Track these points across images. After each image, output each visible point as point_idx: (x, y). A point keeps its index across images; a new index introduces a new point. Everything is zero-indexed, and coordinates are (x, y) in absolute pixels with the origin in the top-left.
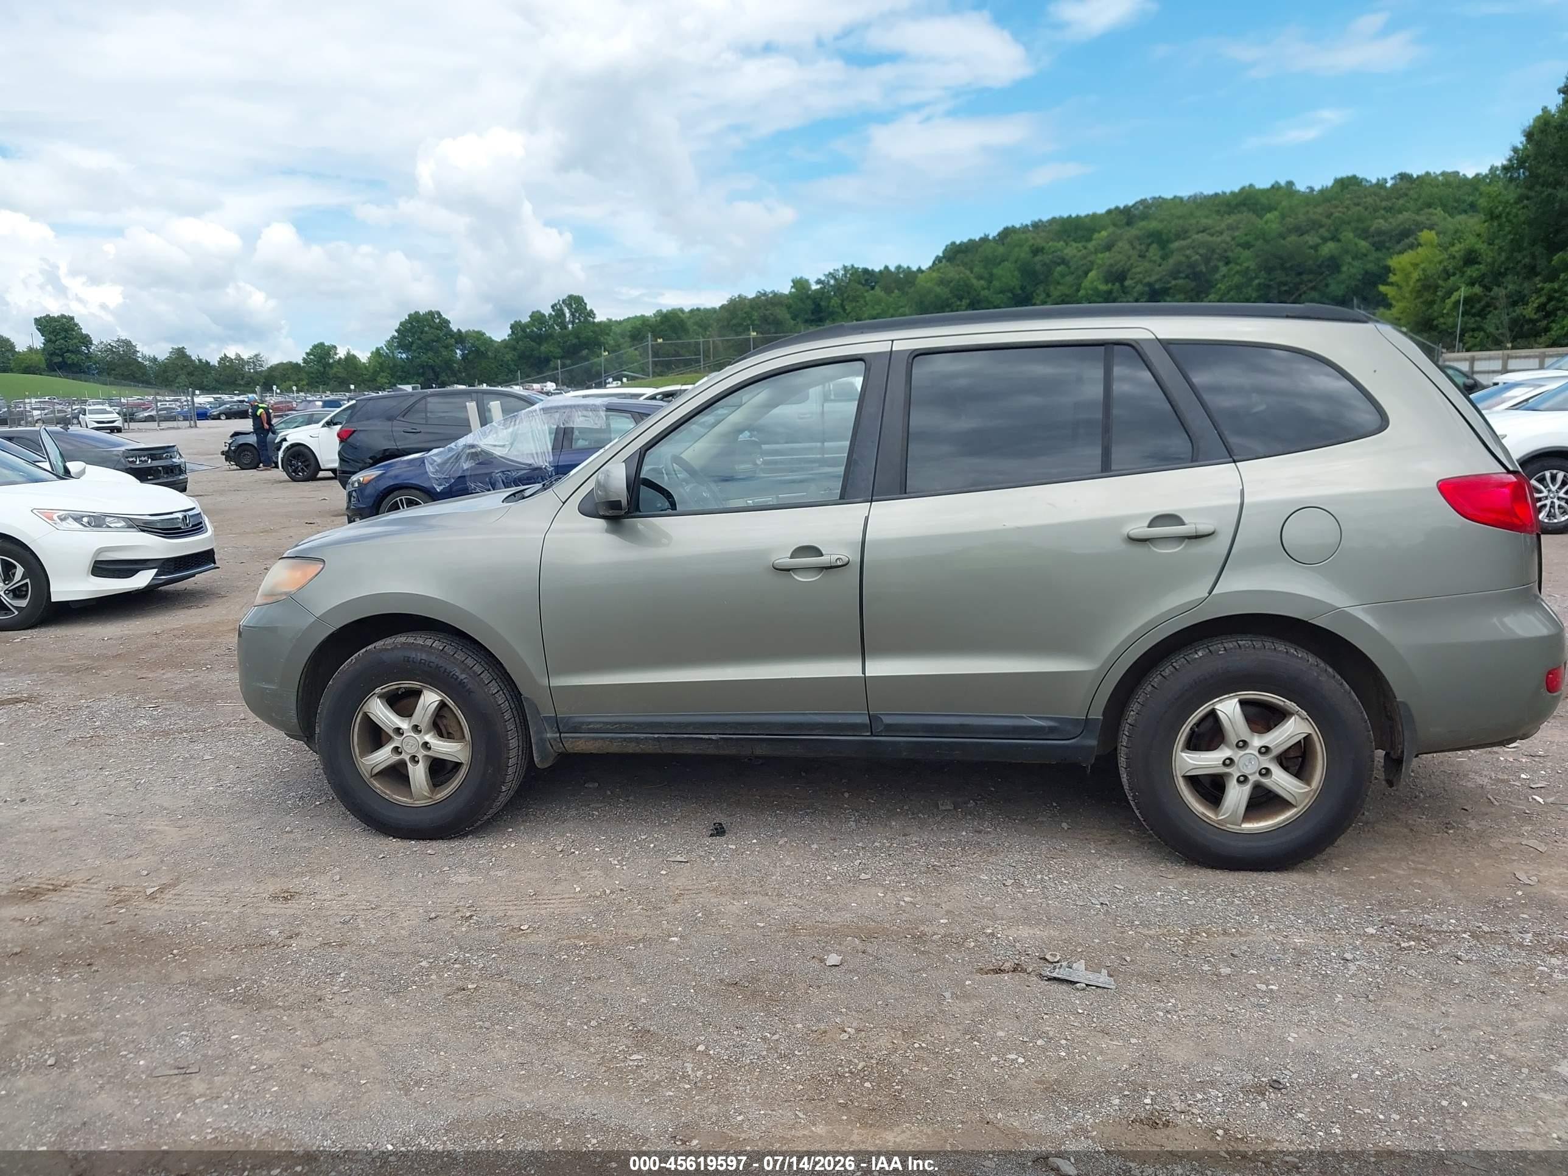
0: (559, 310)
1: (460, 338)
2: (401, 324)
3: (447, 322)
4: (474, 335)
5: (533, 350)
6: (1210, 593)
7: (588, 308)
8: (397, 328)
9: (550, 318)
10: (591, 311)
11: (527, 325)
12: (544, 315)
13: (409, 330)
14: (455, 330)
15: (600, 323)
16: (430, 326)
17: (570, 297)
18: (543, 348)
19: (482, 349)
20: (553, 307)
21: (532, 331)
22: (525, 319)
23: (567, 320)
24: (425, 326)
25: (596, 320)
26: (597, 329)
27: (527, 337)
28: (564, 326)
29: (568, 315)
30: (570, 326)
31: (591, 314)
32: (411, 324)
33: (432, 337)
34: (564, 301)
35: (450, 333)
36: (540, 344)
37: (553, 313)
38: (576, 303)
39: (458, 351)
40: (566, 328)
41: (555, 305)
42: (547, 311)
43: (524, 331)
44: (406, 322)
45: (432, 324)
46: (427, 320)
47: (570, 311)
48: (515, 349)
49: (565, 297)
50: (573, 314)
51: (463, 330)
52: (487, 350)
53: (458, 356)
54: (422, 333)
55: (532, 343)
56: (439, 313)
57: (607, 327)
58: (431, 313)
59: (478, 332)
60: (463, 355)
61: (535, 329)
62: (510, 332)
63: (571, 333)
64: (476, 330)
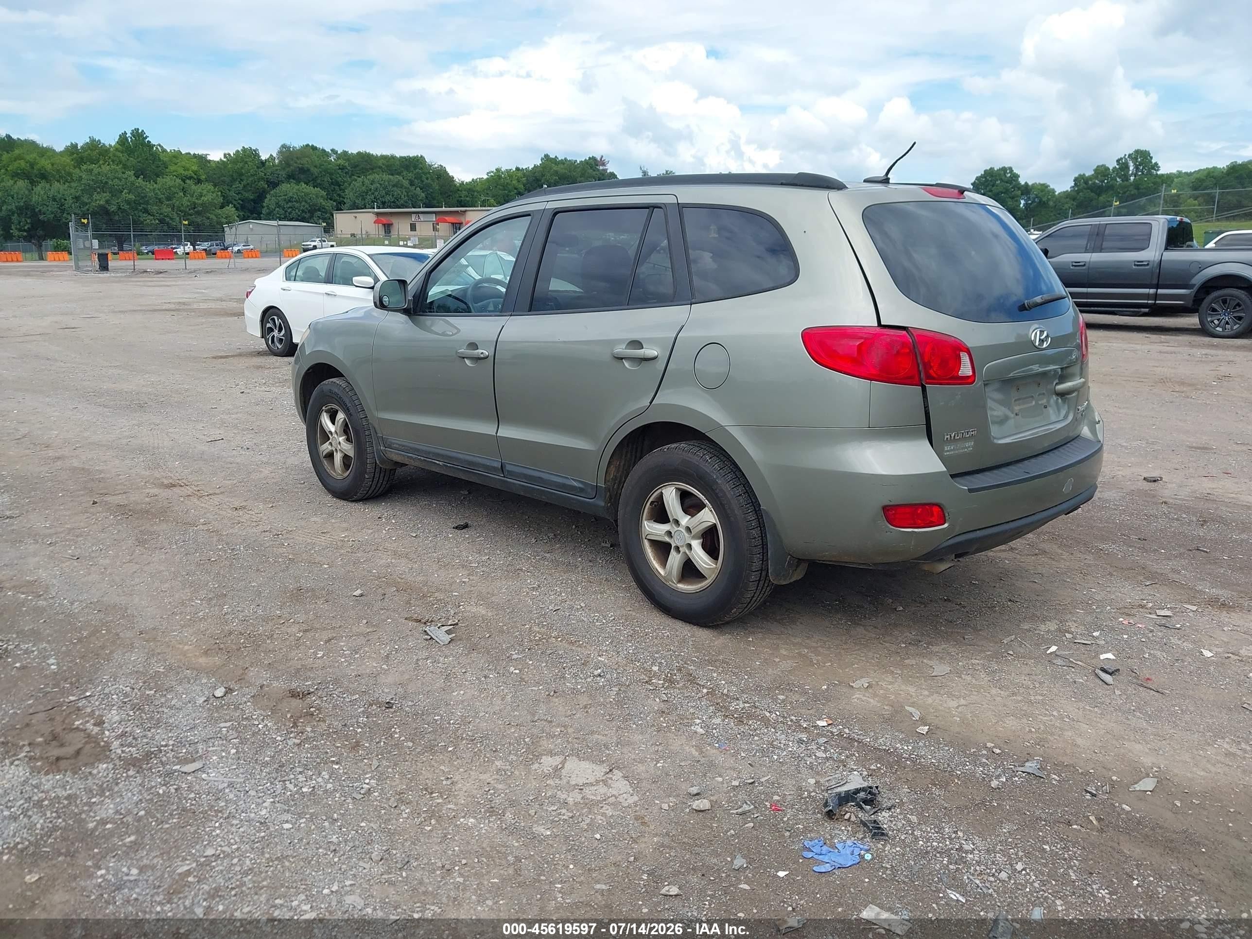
0: (1123, 163)
1: (1026, 190)
2: (977, 178)
3: (1017, 176)
4: (1039, 187)
5: (1091, 200)
6: (651, 403)
7: (1153, 161)
8: (973, 181)
9: (1114, 171)
10: (1156, 164)
11: (1090, 178)
12: (1109, 169)
13: (982, 184)
14: (1023, 183)
15: (1163, 175)
16: (1001, 180)
17: (1137, 152)
18: (1101, 198)
19: (1044, 199)
20: (1118, 161)
21: (1094, 183)
22: (1089, 173)
23: (1130, 172)
24: (997, 180)
25: (1159, 173)
26: (1158, 180)
27: (1088, 188)
28: (1126, 178)
29: (1131, 168)
30: (1132, 178)
31: (1156, 166)
32: (985, 178)
33: (1001, 189)
34: (1130, 155)
35: (1018, 186)
36: (1099, 195)
37: (1117, 167)
38: (1142, 158)
39: (1023, 202)
40: (1128, 179)
41: (1121, 159)
42: (1112, 165)
43: (1086, 182)
44: (982, 176)
45: (1003, 178)
46: (1000, 175)
47: (1135, 164)
48: (1074, 199)
49: (1131, 152)
50: (1137, 168)
51: (1030, 184)
52: (1049, 200)
53: (1022, 205)
54: (993, 186)
55: (1093, 194)
56: (1010, 169)
57: (1168, 179)
58: (1004, 169)
59: (1043, 185)
60: (1026, 205)
61: (1097, 181)
62: (1073, 184)
63: (1131, 185)
64: (1042, 182)
